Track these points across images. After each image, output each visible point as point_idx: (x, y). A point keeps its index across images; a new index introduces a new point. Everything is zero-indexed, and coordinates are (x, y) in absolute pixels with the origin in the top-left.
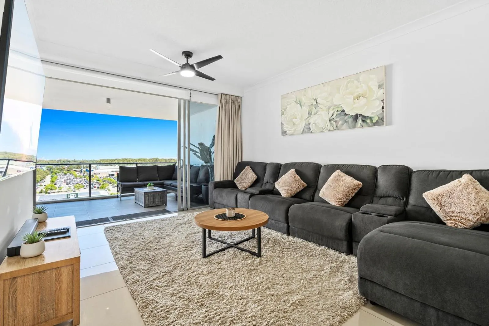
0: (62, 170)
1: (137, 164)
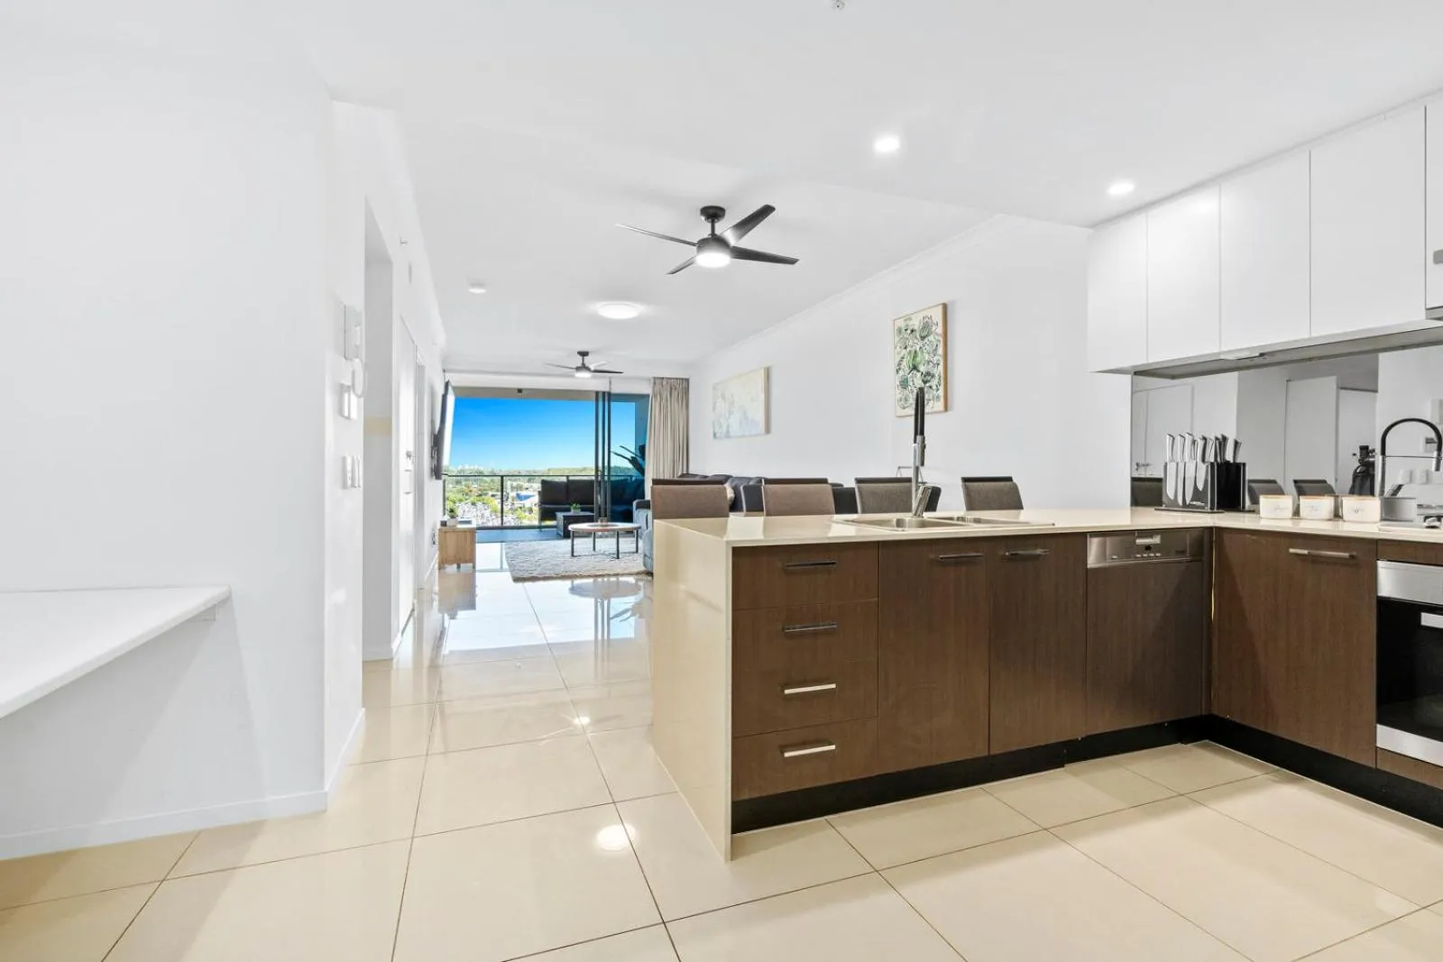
0: (467, 494)
1: (568, 476)
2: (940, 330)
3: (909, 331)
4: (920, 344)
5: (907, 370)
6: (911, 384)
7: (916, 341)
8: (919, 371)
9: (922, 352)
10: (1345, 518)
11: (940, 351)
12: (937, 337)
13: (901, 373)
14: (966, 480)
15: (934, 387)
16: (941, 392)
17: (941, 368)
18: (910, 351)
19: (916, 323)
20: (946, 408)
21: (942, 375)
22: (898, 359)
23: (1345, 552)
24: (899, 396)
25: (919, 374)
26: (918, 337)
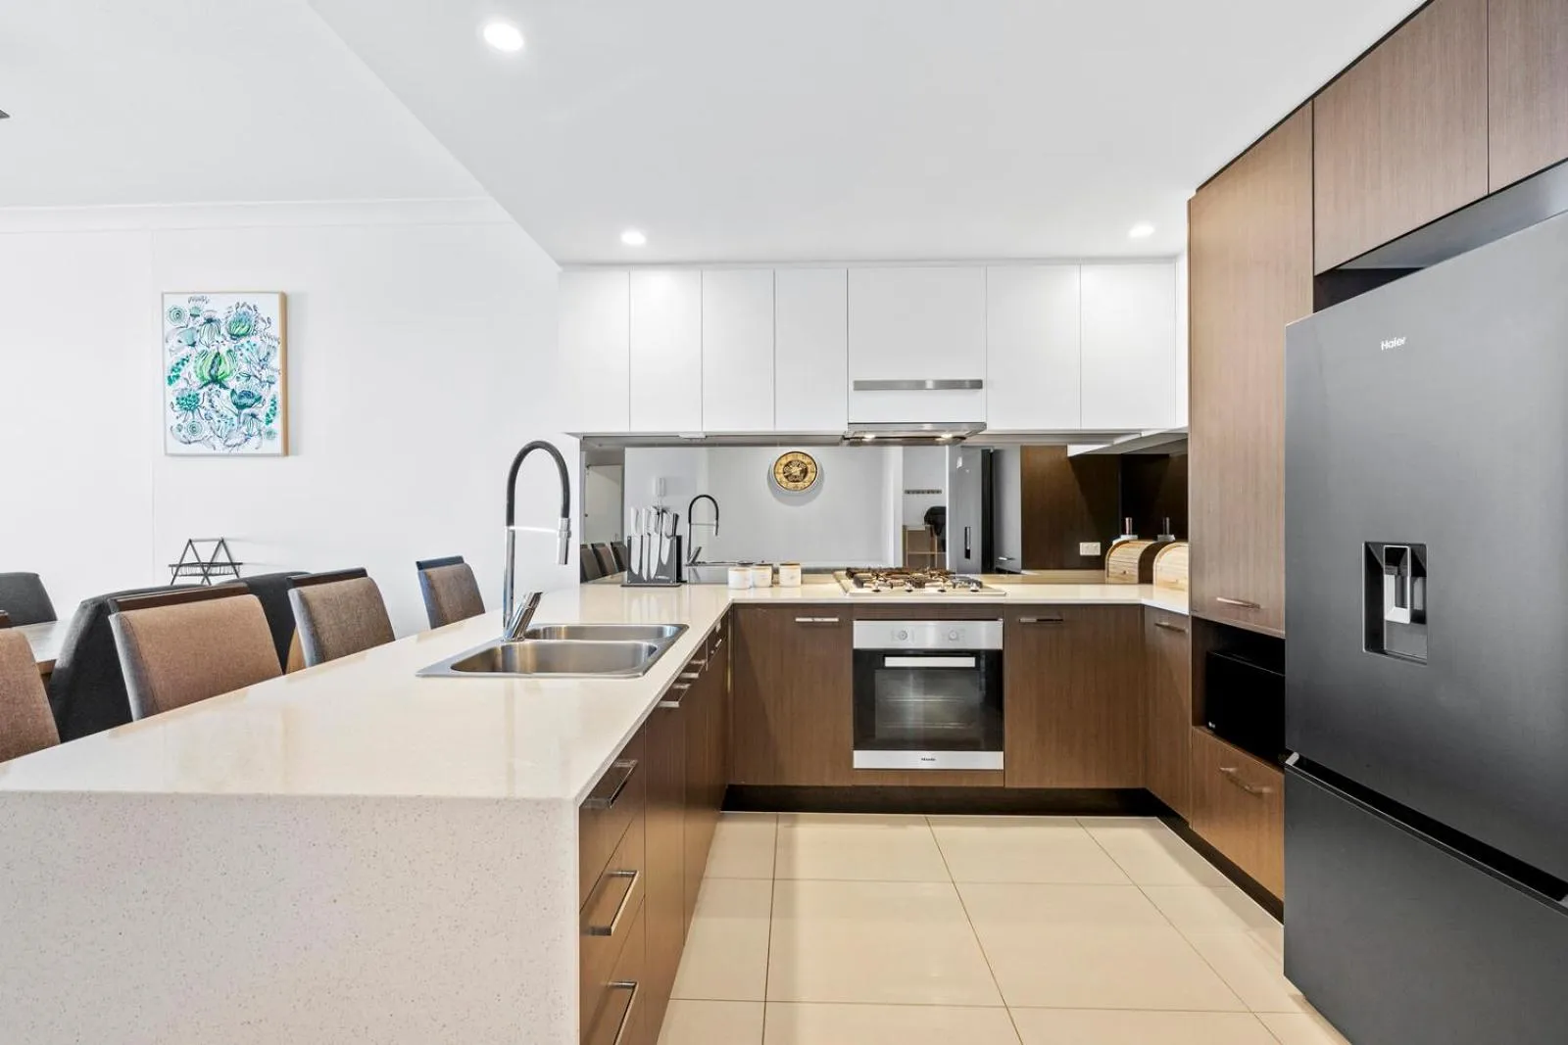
2: (275, 330)
3: (201, 320)
4: (230, 344)
5: (196, 381)
6: (206, 404)
7: (220, 339)
8: (225, 388)
9: (234, 359)
10: (782, 583)
11: (276, 362)
12: (268, 341)
13: (181, 384)
14: (421, 566)
15: (262, 417)
16: (277, 425)
17: (277, 388)
18: (204, 354)
19: (220, 308)
20: (286, 452)
21: (279, 400)
22: (171, 361)
23: (834, 617)
24: (175, 423)
25: (226, 393)
26: (223, 331)
